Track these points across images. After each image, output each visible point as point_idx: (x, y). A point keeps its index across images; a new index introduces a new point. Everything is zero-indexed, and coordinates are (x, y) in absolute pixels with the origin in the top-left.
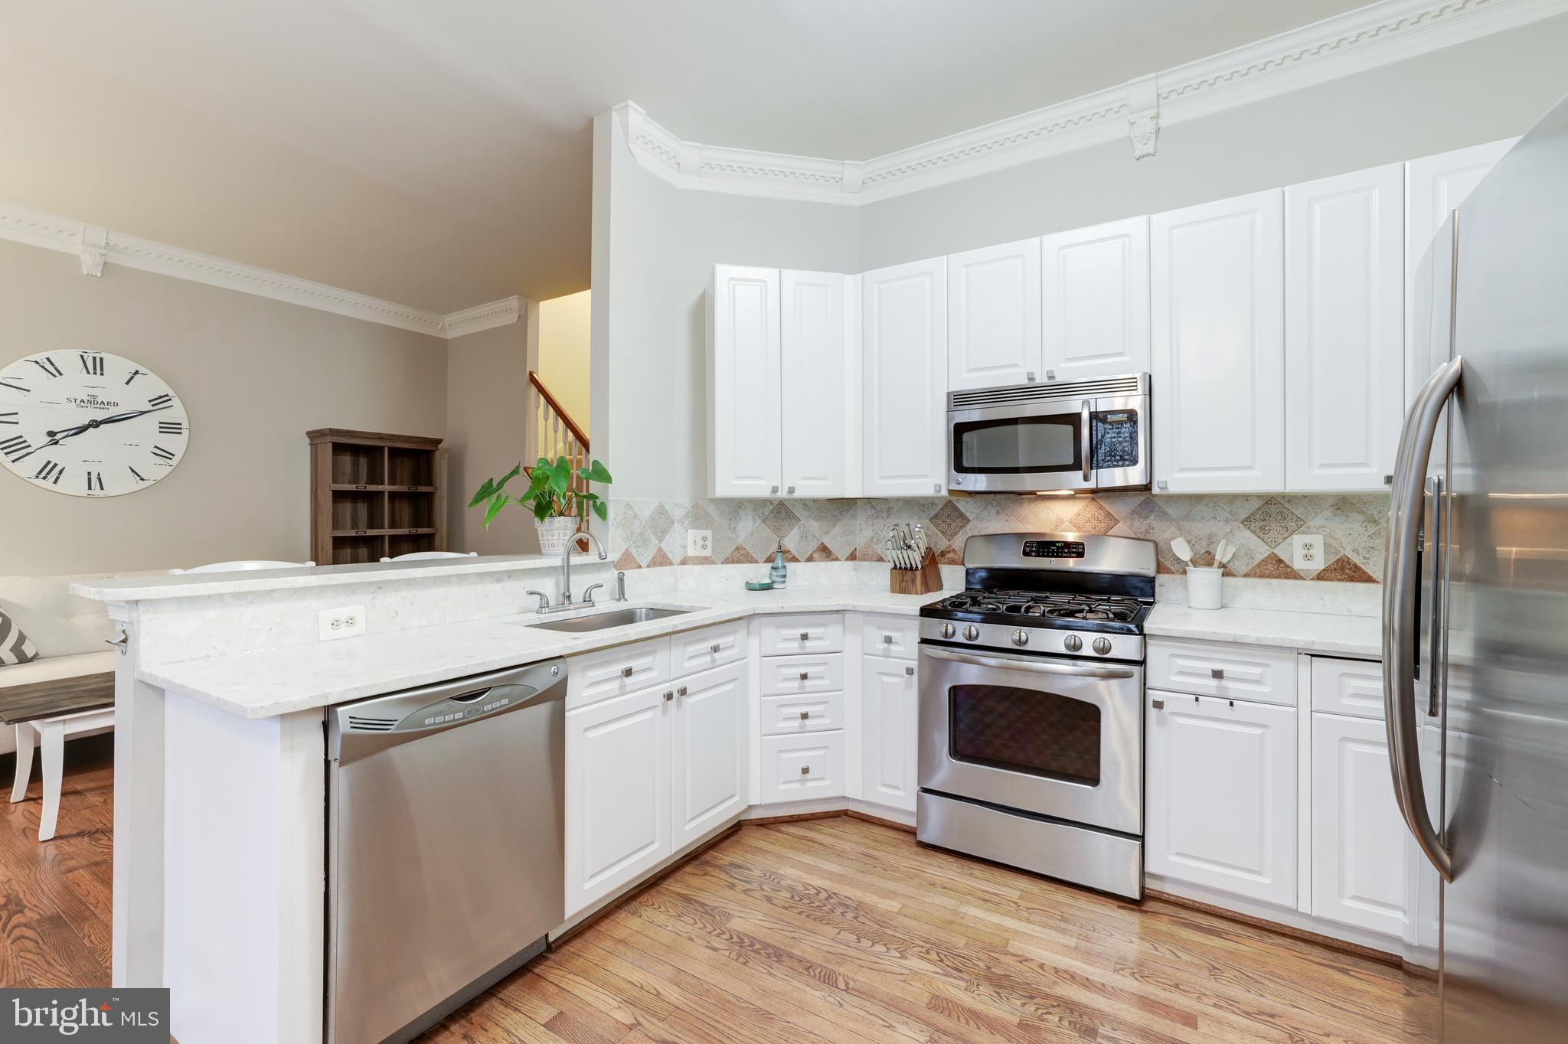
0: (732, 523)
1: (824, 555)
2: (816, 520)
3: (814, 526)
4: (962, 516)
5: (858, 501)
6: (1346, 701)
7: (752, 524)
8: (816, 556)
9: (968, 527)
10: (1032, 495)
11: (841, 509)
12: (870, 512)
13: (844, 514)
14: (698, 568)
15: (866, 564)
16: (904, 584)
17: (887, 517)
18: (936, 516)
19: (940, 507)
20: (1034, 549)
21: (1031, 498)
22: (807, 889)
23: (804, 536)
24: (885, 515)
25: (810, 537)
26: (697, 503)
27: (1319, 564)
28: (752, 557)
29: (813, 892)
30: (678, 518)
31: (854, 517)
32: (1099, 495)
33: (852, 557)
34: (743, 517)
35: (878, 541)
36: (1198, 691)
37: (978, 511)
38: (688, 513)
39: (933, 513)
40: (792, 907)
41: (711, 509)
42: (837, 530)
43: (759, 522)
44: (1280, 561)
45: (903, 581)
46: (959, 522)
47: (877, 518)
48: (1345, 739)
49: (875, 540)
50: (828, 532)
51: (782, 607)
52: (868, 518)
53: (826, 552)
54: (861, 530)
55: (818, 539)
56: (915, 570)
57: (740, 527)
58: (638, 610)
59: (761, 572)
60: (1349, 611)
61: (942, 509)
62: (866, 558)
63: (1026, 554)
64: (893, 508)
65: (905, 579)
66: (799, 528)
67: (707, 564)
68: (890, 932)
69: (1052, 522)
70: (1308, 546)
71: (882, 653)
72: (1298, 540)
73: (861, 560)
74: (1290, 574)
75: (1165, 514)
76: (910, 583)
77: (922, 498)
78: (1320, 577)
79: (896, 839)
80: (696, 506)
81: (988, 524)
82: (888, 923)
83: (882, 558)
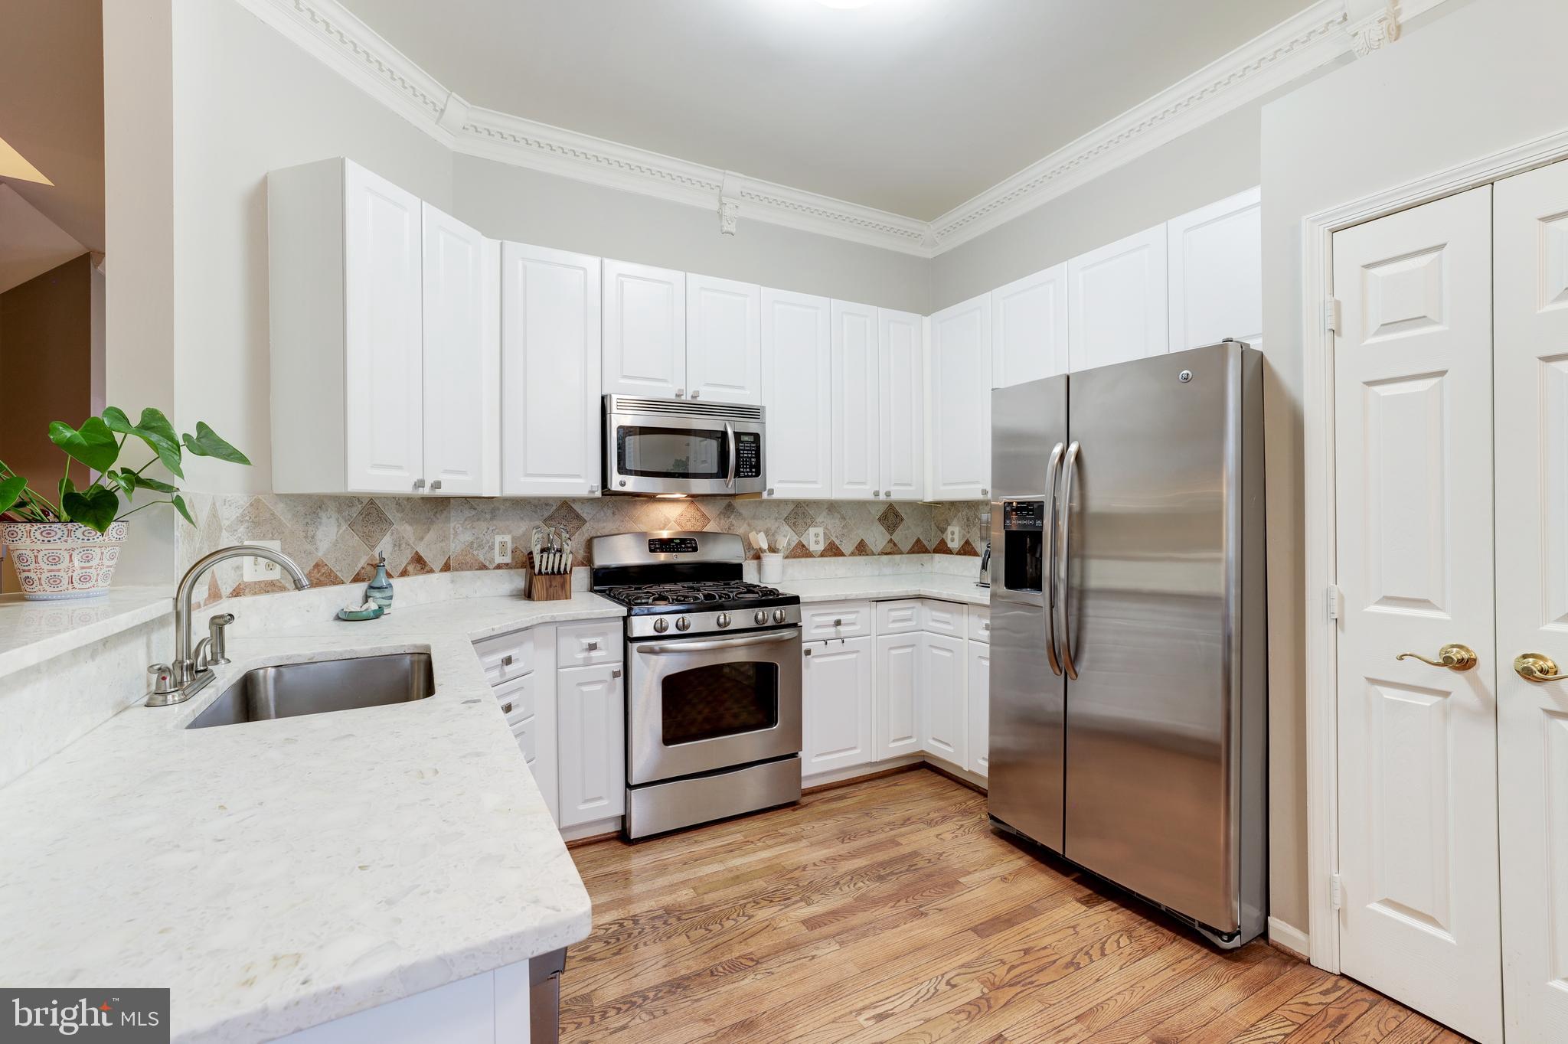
0: (310, 529)
1: (419, 567)
2: (411, 525)
3: (407, 530)
4: (578, 517)
5: (452, 500)
6: (891, 626)
7: (336, 530)
8: (410, 568)
9: (585, 528)
10: (651, 498)
11: (435, 510)
12: (468, 513)
13: (438, 515)
14: (264, 599)
15: (468, 574)
16: (552, 590)
17: (491, 519)
18: (550, 518)
19: (554, 508)
20: (657, 546)
21: (644, 500)
22: (607, 930)
23: (397, 545)
24: (488, 516)
25: (404, 545)
26: (258, 501)
27: (821, 547)
28: (336, 577)
29: (615, 927)
30: (227, 523)
31: (448, 520)
32: (697, 499)
33: (446, 568)
34: (324, 520)
35: (480, 546)
36: (825, 637)
37: (594, 512)
38: (243, 515)
39: (547, 514)
40: (620, 949)
41: (280, 509)
42: (431, 536)
43: (345, 526)
44: (803, 546)
45: (551, 586)
46: (575, 523)
47: (478, 520)
48: (891, 648)
49: (475, 545)
50: (422, 539)
51: (493, 629)
52: (466, 520)
53: (420, 564)
54: (456, 534)
55: (412, 547)
56: (564, 574)
57: (320, 534)
58: (261, 671)
59: (351, 596)
60: (836, 575)
61: (557, 510)
62: (463, 566)
63: (651, 551)
64: (499, 509)
65: (554, 584)
66: (392, 534)
67: (273, 591)
68: (717, 910)
69: (661, 522)
70: (817, 535)
71: (582, 663)
72: (812, 531)
73: (457, 570)
74: (808, 554)
75: (740, 514)
76: (559, 589)
77: (535, 498)
78: (822, 555)
79: (604, 850)
80: (255, 505)
81: (605, 524)
82: (705, 906)
83: (485, 566)
